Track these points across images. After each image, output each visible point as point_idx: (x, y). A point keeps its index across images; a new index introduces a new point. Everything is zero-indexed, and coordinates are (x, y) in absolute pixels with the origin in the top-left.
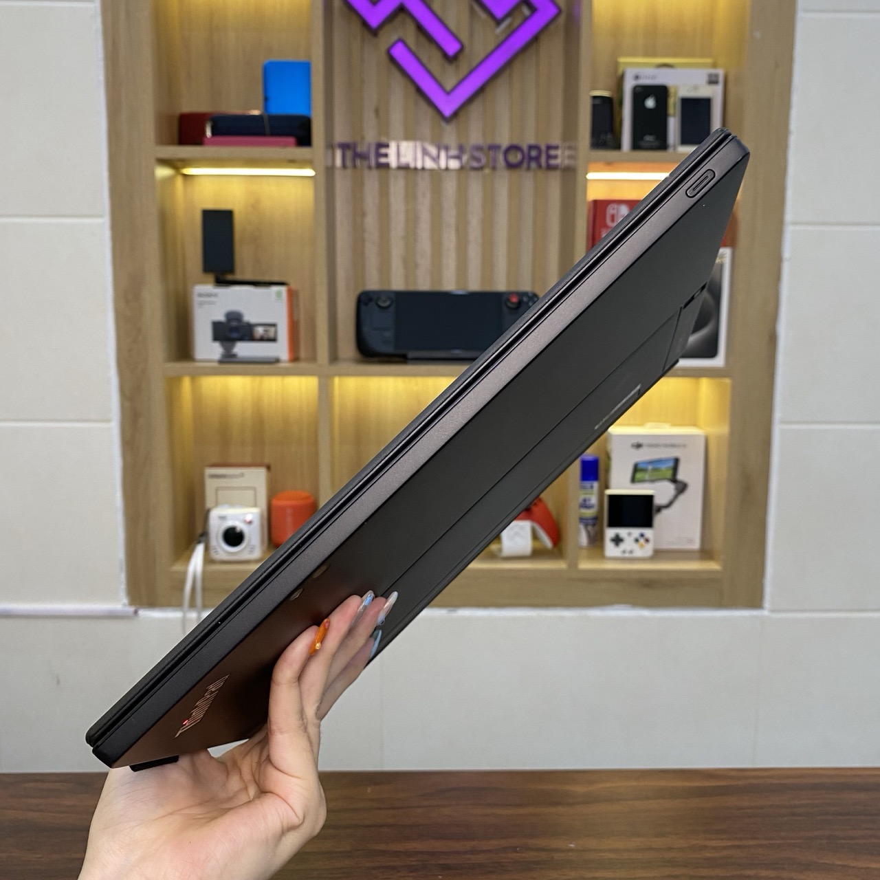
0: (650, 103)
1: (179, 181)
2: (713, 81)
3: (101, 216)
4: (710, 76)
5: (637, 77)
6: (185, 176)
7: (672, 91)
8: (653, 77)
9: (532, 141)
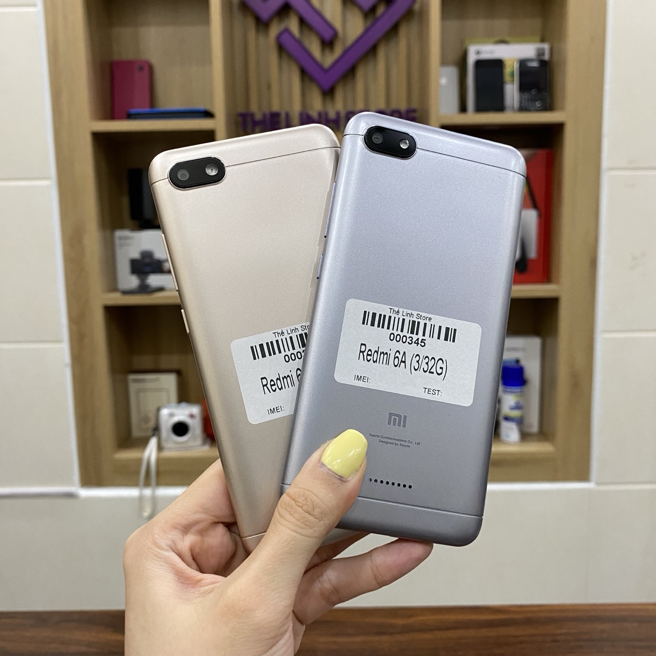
3: (48, 178)
4: (538, 50)
5: (478, 53)
7: (506, 63)
8: (491, 52)
9: (394, 107)
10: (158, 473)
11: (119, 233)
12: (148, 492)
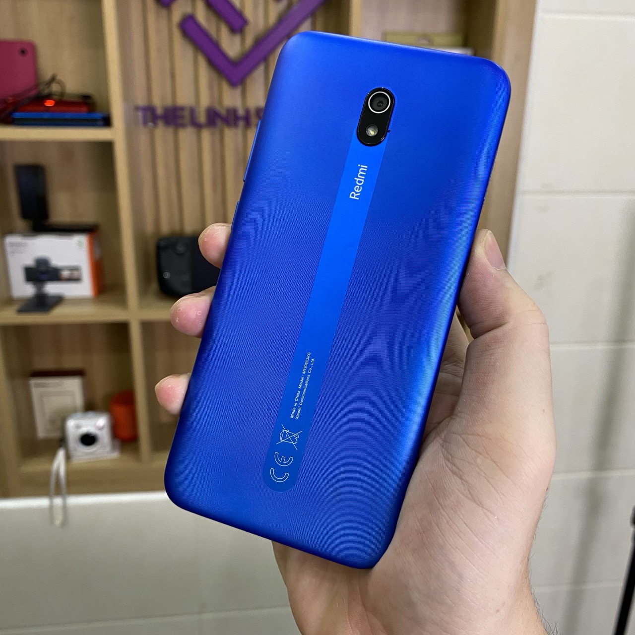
10: (69, 483)
11: (10, 240)
12: (58, 501)
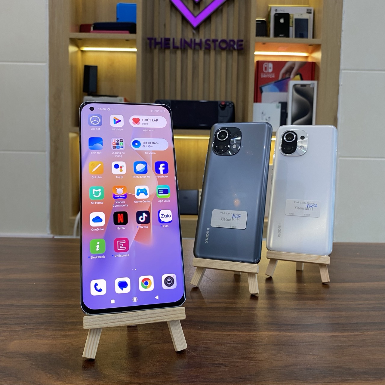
0: (282, 21)
1: (80, 54)
2: (309, 12)
3: (45, 62)
4: (308, 10)
5: (276, 10)
6: (82, 51)
7: (291, 16)
8: (284, 10)
9: (231, 38)
